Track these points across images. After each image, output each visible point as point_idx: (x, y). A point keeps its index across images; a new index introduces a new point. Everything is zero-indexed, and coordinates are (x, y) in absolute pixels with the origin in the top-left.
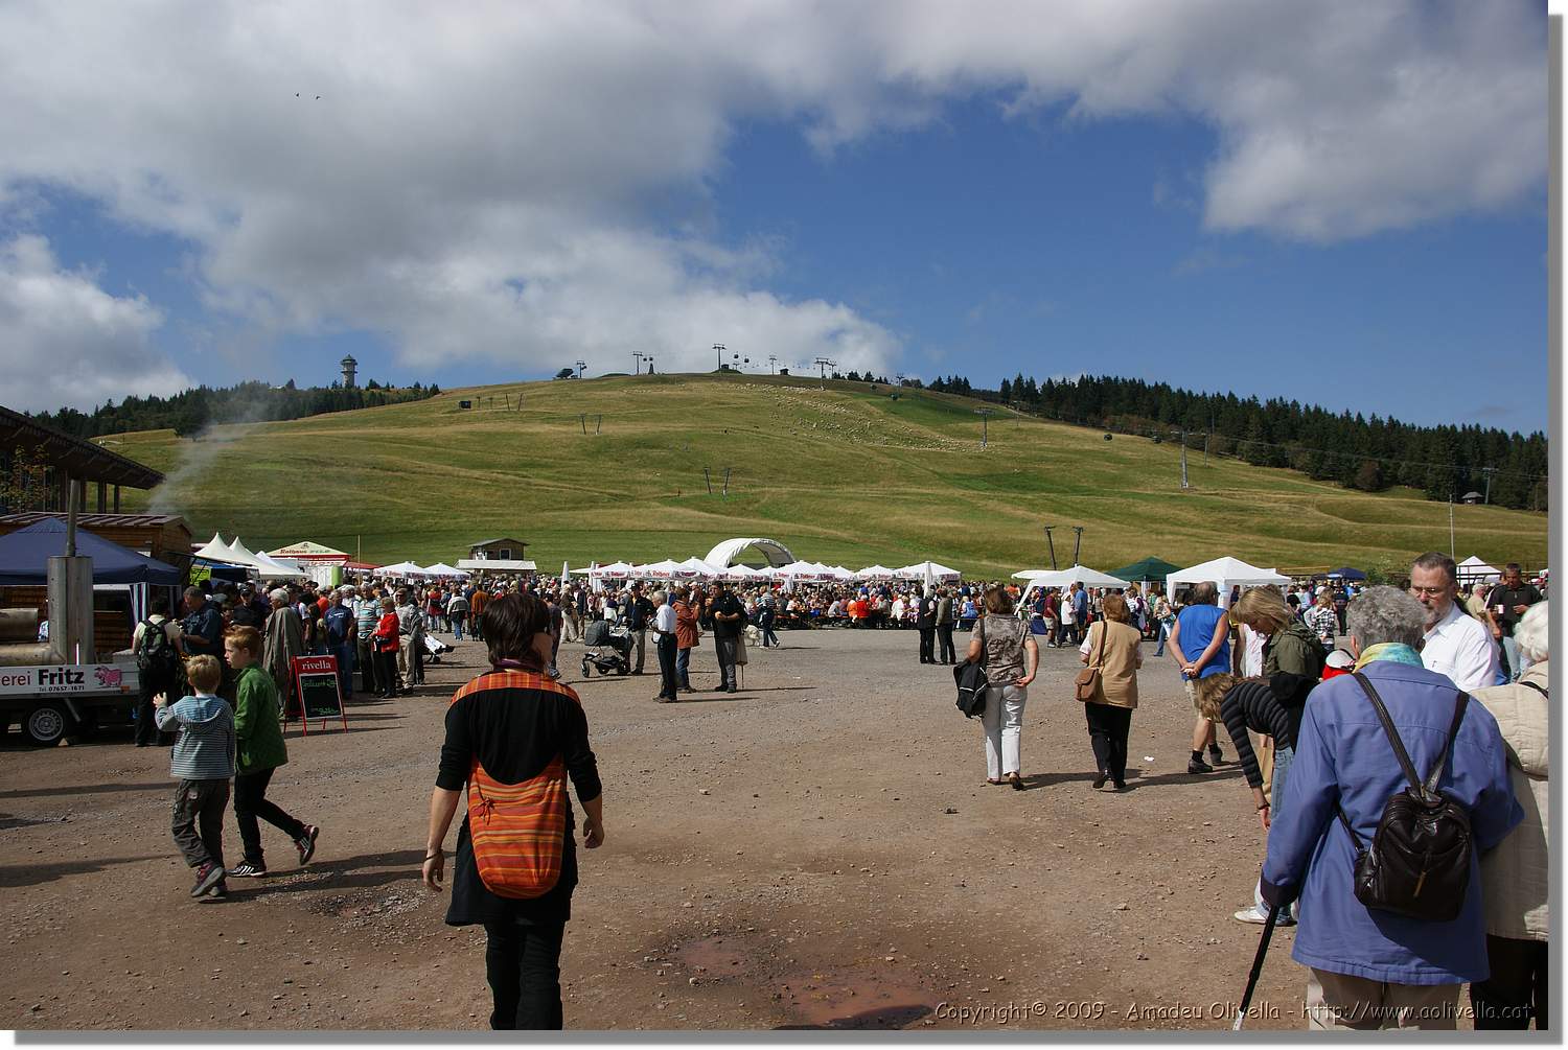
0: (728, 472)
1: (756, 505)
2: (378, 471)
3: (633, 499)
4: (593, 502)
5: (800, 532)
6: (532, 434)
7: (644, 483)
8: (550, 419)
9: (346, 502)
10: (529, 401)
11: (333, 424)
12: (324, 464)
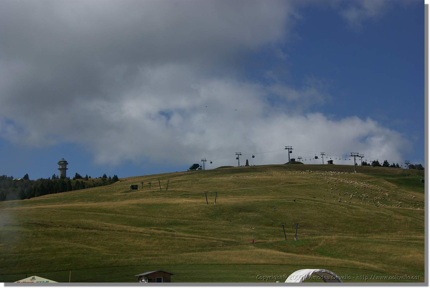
0: (297, 226)
1: (316, 247)
2: (81, 230)
3: (237, 244)
4: (213, 246)
5: (346, 265)
6: (175, 205)
7: (244, 234)
8: (186, 195)
9: (60, 249)
10: (173, 184)
11: (53, 201)
12: (46, 226)
